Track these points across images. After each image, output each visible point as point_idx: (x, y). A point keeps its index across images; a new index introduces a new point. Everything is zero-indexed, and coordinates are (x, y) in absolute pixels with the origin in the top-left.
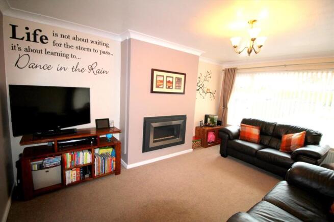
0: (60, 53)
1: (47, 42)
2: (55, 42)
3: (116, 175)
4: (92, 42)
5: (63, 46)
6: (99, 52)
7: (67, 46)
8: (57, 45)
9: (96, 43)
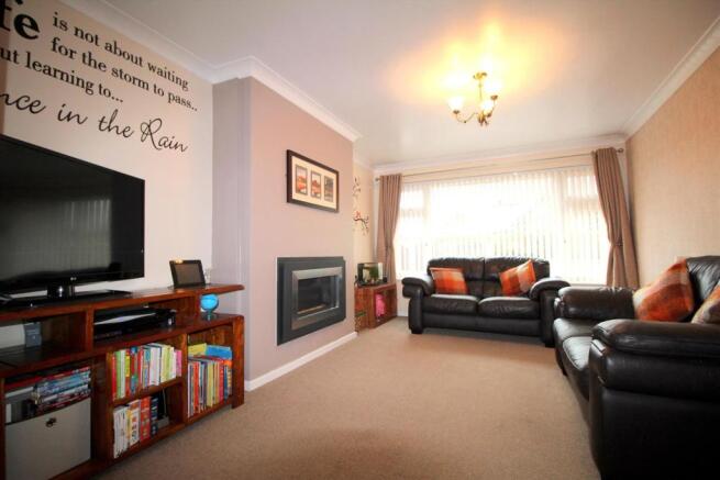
0: (70, 73)
1: (36, 37)
2: (59, 43)
3: (234, 407)
4: (152, 68)
5: (78, 57)
6: (166, 95)
7: (88, 59)
8: (63, 51)
9: (161, 73)
